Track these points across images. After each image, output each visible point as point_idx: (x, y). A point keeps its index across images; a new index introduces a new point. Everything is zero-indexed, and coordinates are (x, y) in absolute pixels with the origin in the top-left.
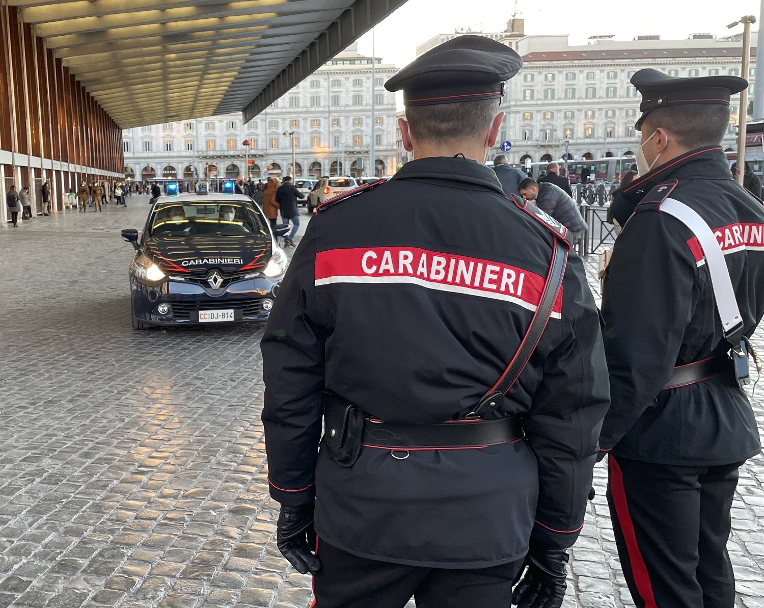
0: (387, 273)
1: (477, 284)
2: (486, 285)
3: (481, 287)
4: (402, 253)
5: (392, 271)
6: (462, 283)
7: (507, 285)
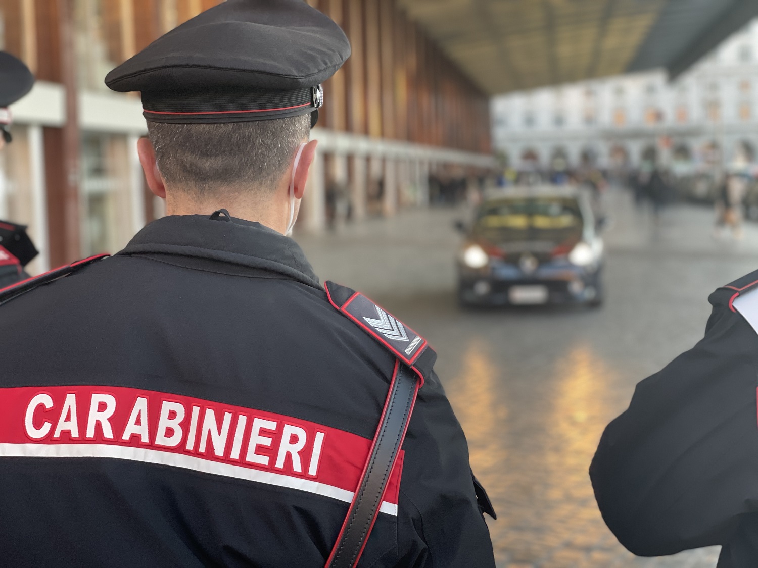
0: (66, 437)
1: (235, 454)
2: (251, 457)
3: (241, 462)
4: (96, 399)
5: (75, 434)
6: (210, 454)
7: (289, 456)
